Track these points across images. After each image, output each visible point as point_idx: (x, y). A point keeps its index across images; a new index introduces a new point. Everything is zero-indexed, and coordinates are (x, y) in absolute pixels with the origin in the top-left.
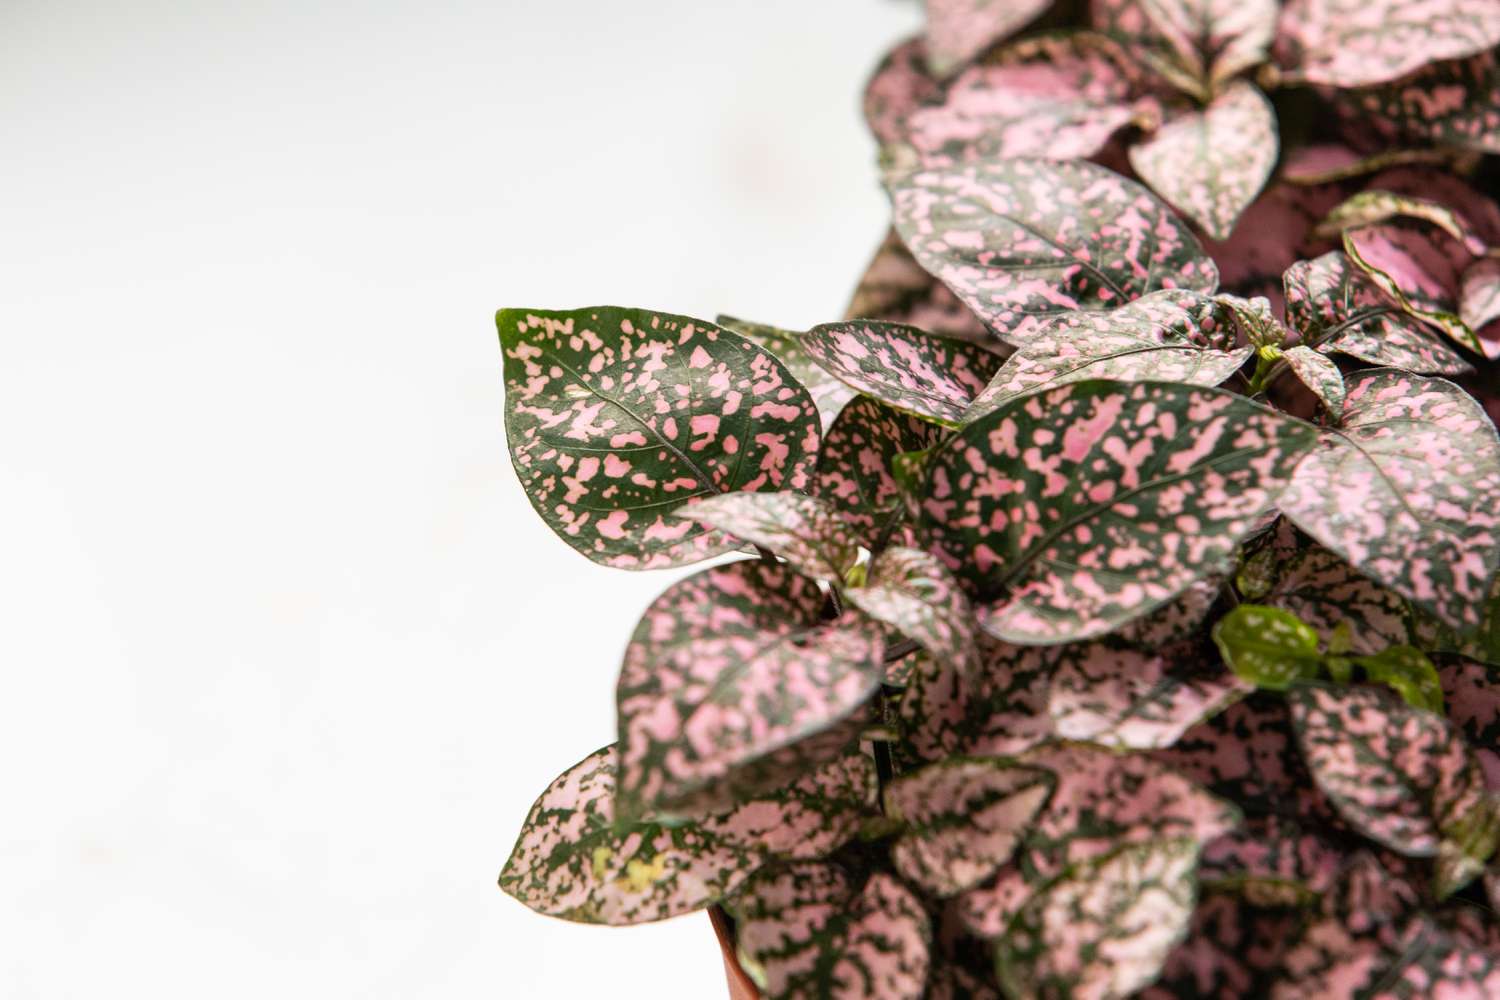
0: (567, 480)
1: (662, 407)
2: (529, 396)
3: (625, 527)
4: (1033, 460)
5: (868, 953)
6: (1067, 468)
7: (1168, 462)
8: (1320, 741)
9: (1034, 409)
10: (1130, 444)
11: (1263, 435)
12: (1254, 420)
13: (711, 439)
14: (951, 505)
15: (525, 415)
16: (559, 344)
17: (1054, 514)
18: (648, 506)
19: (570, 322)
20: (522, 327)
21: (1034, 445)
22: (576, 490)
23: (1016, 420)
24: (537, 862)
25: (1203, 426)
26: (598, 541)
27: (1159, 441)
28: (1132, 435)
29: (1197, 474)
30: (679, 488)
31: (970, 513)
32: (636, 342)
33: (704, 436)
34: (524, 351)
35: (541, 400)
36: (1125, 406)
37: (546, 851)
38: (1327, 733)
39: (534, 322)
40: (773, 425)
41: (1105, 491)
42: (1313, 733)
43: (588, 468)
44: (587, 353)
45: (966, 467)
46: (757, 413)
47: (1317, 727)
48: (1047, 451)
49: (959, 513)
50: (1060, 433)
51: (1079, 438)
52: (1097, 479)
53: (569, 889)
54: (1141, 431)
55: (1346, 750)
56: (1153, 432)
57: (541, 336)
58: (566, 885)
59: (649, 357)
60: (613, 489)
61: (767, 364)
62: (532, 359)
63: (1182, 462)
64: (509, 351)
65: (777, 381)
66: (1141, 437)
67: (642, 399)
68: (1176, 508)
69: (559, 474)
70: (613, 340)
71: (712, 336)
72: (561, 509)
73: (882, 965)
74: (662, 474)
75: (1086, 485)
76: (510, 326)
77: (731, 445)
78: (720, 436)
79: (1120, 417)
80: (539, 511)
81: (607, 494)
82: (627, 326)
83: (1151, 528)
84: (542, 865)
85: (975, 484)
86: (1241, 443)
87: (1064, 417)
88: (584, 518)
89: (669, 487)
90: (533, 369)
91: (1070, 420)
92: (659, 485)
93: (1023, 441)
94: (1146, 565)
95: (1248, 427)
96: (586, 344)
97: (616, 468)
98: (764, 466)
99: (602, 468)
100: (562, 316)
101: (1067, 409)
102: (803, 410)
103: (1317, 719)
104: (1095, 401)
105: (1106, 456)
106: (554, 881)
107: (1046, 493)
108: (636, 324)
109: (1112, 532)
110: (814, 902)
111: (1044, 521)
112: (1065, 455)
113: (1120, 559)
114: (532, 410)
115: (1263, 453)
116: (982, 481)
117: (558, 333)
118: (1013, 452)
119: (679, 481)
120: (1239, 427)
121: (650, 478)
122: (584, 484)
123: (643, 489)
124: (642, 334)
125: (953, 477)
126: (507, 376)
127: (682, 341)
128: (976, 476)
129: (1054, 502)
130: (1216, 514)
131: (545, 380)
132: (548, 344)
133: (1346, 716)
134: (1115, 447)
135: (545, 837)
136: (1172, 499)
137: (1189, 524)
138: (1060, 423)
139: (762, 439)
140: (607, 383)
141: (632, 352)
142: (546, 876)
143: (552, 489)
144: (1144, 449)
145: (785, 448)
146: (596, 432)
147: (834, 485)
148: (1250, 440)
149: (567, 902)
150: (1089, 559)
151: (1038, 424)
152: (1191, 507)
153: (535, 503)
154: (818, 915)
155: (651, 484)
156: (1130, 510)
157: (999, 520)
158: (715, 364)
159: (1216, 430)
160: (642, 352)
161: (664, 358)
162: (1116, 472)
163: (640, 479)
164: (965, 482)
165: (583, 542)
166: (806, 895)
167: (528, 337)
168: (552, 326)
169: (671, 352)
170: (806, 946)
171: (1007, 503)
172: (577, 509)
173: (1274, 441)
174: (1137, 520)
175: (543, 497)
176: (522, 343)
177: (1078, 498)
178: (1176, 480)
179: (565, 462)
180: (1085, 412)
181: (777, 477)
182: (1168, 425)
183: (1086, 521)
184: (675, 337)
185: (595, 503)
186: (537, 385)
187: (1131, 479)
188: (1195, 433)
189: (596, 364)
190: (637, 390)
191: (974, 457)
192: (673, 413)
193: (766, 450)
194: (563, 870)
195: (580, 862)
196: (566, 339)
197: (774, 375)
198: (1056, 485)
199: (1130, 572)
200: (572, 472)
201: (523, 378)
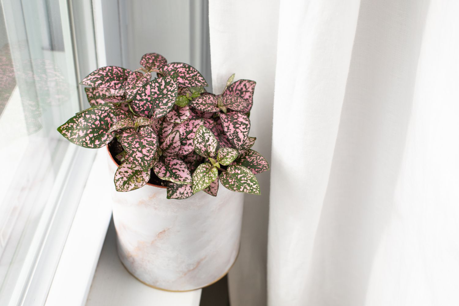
0: (86, 141)
1: (90, 124)
2: (69, 136)
3: (99, 141)
4: (144, 98)
5: (174, 167)
6: (149, 96)
7: (161, 88)
8: (198, 107)
9: (139, 92)
10: (154, 89)
11: (169, 79)
12: (167, 78)
13: (99, 124)
14: (138, 109)
15: (71, 139)
16: (67, 128)
17: (152, 102)
18: (99, 137)
19: (67, 124)
20: (61, 129)
21: (143, 96)
22: (89, 142)
23: (138, 95)
24: (121, 186)
25: (161, 82)
26: (97, 146)
27: (157, 87)
28: (154, 88)
29: (165, 87)
30: (101, 132)
31: (141, 108)
32: (77, 120)
33: (98, 124)
34: (64, 132)
35: (71, 136)
36: (150, 86)
37: (122, 184)
38: (198, 105)
39: (62, 127)
40: (105, 117)
41: (156, 96)
42: (196, 107)
43: (88, 138)
44: (72, 126)
45: (137, 103)
46: (102, 117)
47: (196, 106)
48: (145, 95)
49: (140, 109)
50: (145, 93)
51: (148, 92)
52: (154, 95)
53: (129, 187)
54: (154, 87)
55: (201, 106)
56: (156, 86)
57: (64, 128)
58: (128, 187)
59: (81, 121)
60: (93, 138)
61: (97, 111)
62: (65, 132)
63: (162, 87)
64: (62, 133)
65: (101, 111)
66: (155, 87)
67: (86, 126)
68: (166, 92)
69: (85, 142)
70: (74, 122)
71: (87, 113)
72: (89, 145)
73: (178, 167)
74: (98, 132)
75: (153, 96)
76: (60, 130)
77: (102, 123)
78: (100, 122)
79: (151, 87)
80: (86, 147)
81: (93, 139)
82: (74, 119)
83: (165, 96)
84: (122, 186)
85: (139, 105)
86: (167, 81)
87: (144, 91)
88: (93, 144)
89: (100, 133)
90: (67, 133)
91: (145, 91)
92: (98, 134)
93: (141, 96)
94: (168, 100)
95: (167, 79)
96: (71, 125)
97: (91, 136)
98: (109, 122)
99: (89, 137)
100: (65, 124)
101: (143, 90)
102: (107, 112)
103: (195, 105)
104: (146, 87)
105: (153, 92)
106: (125, 187)
107: (149, 100)
108: (75, 118)
109: (161, 99)
110: (161, 167)
111: (151, 104)
112: (147, 95)
113: (164, 102)
114: (72, 137)
115: (171, 81)
116: (140, 104)
117: (66, 126)
118: (141, 98)
119: (100, 131)
120: (166, 80)
121: (96, 134)
122: (89, 140)
123: (97, 136)
124: (77, 119)
125: (136, 106)
126: (64, 136)
127: (83, 116)
128: (139, 104)
129: (151, 101)
130: (172, 90)
131: (69, 133)
132: (66, 129)
133: (197, 102)
134: (153, 90)
135: (120, 182)
136: (165, 92)
137: (170, 93)
138: (144, 92)
139: (106, 119)
140: (78, 127)
141: (78, 122)
142: (124, 187)
143: (85, 144)
144: (157, 88)
145: (109, 118)
146: (84, 133)
147: (121, 117)
148: (168, 80)
149: (130, 189)
150: (160, 104)
151: (141, 94)
152: (168, 91)
153: (85, 147)
154: (163, 168)
155: (97, 134)
156: (161, 96)
157: (145, 107)
158: (91, 115)
159: (163, 82)
160: (79, 121)
161: (83, 119)
162: (155, 93)
163: (95, 135)
164: (138, 105)
165: (95, 147)
166: (159, 168)
167: (63, 129)
168: (65, 126)
169: (83, 118)
170: (166, 172)
171: (145, 104)
172: (91, 143)
173: (171, 79)
174: (163, 96)
175: (85, 146)
176: (63, 131)
177: (153, 98)
178: (163, 89)
179: (84, 140)
180: (146, 89)
181: (111, 122)
182: (157, 84)
183: (156, 100)
184: (82, 116)
185: (92, 141)
186: (69, 135)
187: (158, 93)
188: (161, 83)
189: (75, 126)
190: (84, 125)
191: (136, 102)
192: (92, 124)
193: (107, 120)
194: (126, 185)
195: (129, 182)
196: (68, 126)
197: (99, 111)
198: (149, 99)
199: (167, 102)
200: (86, 140)
201: (66, 135)
